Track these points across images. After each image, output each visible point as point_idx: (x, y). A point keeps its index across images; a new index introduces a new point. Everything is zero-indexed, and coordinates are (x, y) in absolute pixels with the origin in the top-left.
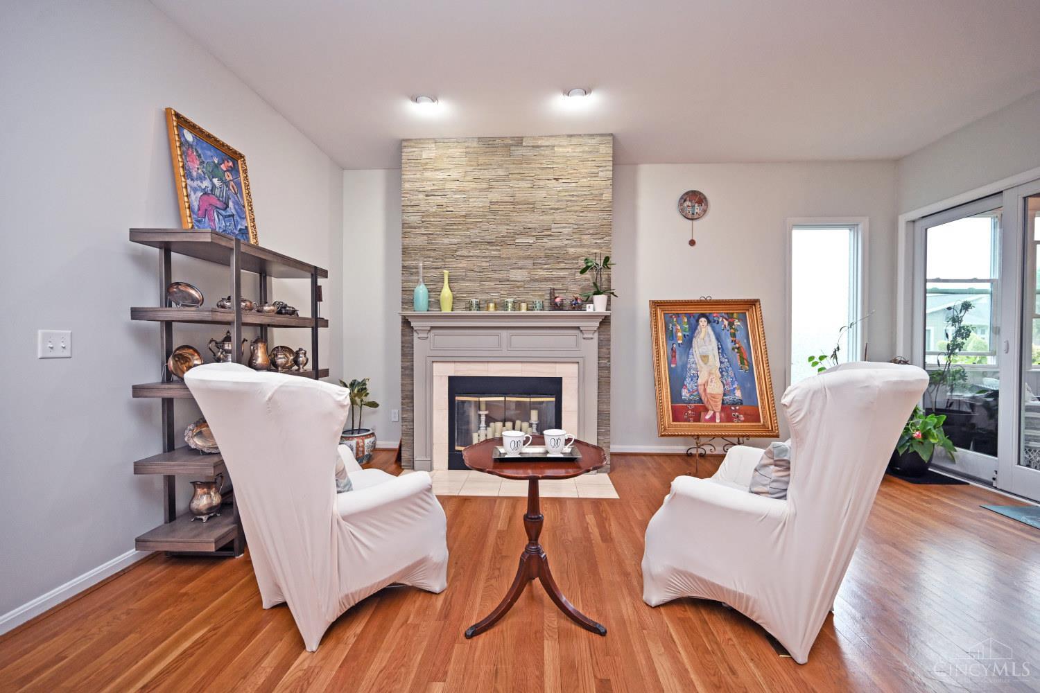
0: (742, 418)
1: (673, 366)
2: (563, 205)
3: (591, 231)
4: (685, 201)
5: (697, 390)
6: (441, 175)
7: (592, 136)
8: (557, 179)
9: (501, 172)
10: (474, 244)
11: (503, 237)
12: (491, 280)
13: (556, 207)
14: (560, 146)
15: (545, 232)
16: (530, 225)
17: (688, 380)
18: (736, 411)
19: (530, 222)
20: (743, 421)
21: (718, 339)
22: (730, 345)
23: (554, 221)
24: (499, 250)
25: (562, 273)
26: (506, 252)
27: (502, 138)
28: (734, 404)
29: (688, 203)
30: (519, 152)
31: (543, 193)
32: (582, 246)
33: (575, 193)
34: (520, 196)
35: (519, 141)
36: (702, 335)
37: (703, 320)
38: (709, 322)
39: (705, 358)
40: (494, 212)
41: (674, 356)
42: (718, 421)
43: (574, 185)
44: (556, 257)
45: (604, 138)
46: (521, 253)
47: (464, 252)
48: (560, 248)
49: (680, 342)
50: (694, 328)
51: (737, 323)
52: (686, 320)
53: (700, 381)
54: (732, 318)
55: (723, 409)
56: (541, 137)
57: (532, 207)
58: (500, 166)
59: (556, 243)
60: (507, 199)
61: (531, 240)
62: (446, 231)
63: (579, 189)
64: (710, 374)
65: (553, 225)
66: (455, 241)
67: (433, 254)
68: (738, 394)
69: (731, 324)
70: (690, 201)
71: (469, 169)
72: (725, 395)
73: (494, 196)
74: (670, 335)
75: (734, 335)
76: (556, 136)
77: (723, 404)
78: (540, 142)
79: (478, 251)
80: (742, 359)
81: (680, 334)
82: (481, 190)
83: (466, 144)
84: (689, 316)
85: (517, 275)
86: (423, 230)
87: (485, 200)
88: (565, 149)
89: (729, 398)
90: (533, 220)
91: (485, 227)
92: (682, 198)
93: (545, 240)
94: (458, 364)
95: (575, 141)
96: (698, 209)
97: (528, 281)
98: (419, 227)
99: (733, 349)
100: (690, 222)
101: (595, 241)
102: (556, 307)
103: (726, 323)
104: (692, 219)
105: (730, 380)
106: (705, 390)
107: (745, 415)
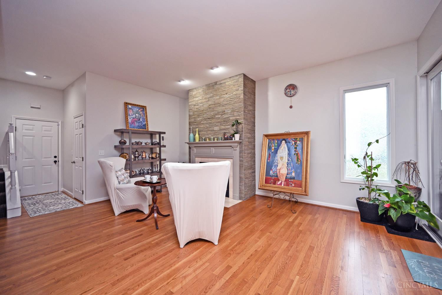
0: (293, 185)
1: (268, 161)
2: (228, 102)
3: (237, 111)
4: (287, 89)
5: (276, 172)
6: (197, 99)
7: (236, 76)
8: (226, 94)
9: (211, 95)
10: (205, 119)
11: (212, 116)
12: (209, 131)
13: (226, 103)
14: (227, 82)
15: (223, 113)
16: (219, 111)
17: (273, 167)
18: (291, 182)
19: (219, 110)
20: (293, 187)
21: (289, 150)
22: (293, 152)
23: (226, 109)
24: (211, 121)
25: (228, 127)
26: (213, 121)
27: (211, 83)
28: (291, 179)
29: (288, 90)
30: (217, 86)
31: (223, 99)
32: (234, 116)
33: (232, 98)
34: (216, 102)
35: (216, 83)
36: (282, 148)
37: (284, 141)
38: (286, 142)
39: (282, 158)
40: (210, 108)
41: (269, 157)
42: (283, 185)
43: (231, 95)
44: (226, 121)
45: (240, 75)
46: (217, 121)
47: (202, 122)
48: (228, 118)
49: (273, 151)
50: (279, 145)
51: (298, 142)
52: (276, 142)
53: (278, 168)
54: (297, 140)
55: (285, 181)
56: (222, 80)
57: (219, 104)
58: (211, 93)
59: (227, 116)
60: (213, 103)
61: (219, 116)
62: (199, 116)
63: (233, 96)
64: (283, 165)
65: (226, 110)
66: (200, 119)
67: (195, 124)
68: (293, 174)
69: (295, 143)
70: (289, 89)
71: (204, 95)
72: (287, 174)
73: (210, 103)
74: (270, 148)
75: (296, 148)
76: (226, 79)
77: (286, 178)
78: (222, 82)
79: (206, 122)
80: (298, 158)
81: (273, 148)
82: (207, 102)
83: (203, 88)
84: (278, 140)
85: (216, 128)
86: (193, 117)
87: (207, 105)
88: (229, 83)
89: (289, 176)
90: (220, 109)
91: (208, 113)
92: (285, 88)
93: (224, 115)
94: (202, 158)
95: (232, 79)
96: (293, 92)
97: (219, 130)
98: (192, 116)
99: (295, 154)
100: (290, 98)
101: (238, 114)
102: (225, 139)
103: (293, 142)
104: (291, 97)
105: (291, 168)
106: (279, 172)
107: (295, 184)
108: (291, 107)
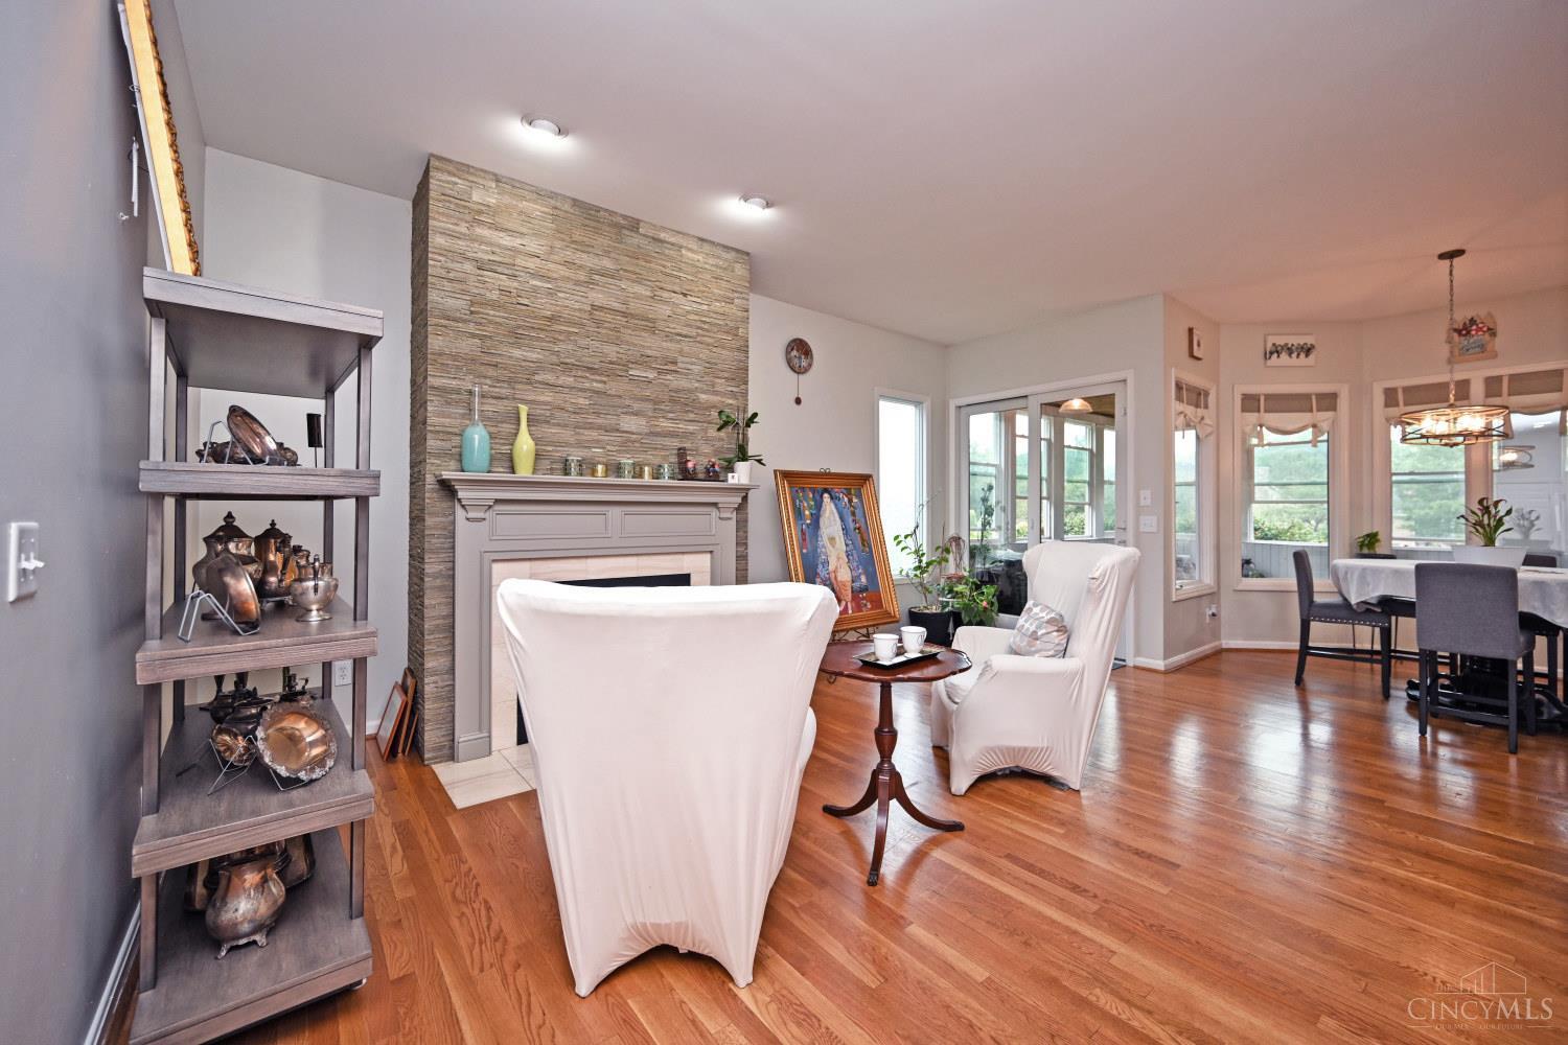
0: (869, 606)
1: (804, 551)
2: (693, 332)
3: (726, 375)
4: (792, 350)
5: (829, 579)
6: (507, 240)
7: (727, 248)
8: (685, 295)
9: (607, 263)
10: (567, 367)
11: (611, 363)
12: (591, 426)
13: (684, 333)
14: (690, 250)
15: (669, 365)
16: (649, 352)
17: (820, 567)
18: (864, 598)
19: (649, 348)
20: (871, 609)
21: (842, 519)
22: (852, 526)
23: (681, 352)
24: (605, 383)
25: (691, 428)
26: (613, 387)
27: (612, 213)
28: (861, 591)
29: (794, 353)
30: (635, 240)
31: (666, 310)
32: (716, 393)
33: (707, 320)
34: (635, 306)
35: (634, 225)
36: (828, 512)
37: (826, 495)
38: (832, 498)
39: (832, 539)
40: (599, 323)
41: (804, 540)
42: (850, 612)
43: (705, 307)
44: (682, 402)
45: (740, 255)
46: (637, 391)
47: (549, 377)
48: (690, 391)
49: (808, 522)
50: (819, 506)
51: (855, 500)
52: (811, 496)
53: (831, 568)
54: (850, 494)
55: (853, 599)
56: (664, 229)
57: (651, 326)
58: (607, 253)
59: (683, 383)
60: (616, 305)
61: (651, 375)
62: (516, 337)
63: (712, 314)
64: (838, 559)
65: (680, 359)
66: (534, 356)
67: (491, 372)
68: (863, 579)
69: (850, 501)
70: (798, 351)
71: (558, 244)
72: (853, 582)
73: (598, 297)
74: (799, 513)
75: (853, 514)
76: (684, 234)
77: (852, 592)
78: (662, 235)
79: (572, 379)
80: (863, 540)
81: (807, 513)
82: (577, 283)
83: (553, 202)
84: (814, 491)
85: (630, 423)
86: (471, 328)
87: (583, 300)
88: (695, 256)
89: (857, 585)
90: (652, 345)
91: (583, 342)
92: (789, 345)
93: (669, 377)
94: (537, 563)
95: (707, 248)
96: (804, 363)
97: (646, 434)
98: (465, 321)
99: (855, 529)
100: (796, 375)
101: (730, 389)
102: (686, 474)
103: (846, 499)
104: (798, 373)
105: (855, 564)
106: (836, 578)
107: (871, 602)
108: (798, 401)
